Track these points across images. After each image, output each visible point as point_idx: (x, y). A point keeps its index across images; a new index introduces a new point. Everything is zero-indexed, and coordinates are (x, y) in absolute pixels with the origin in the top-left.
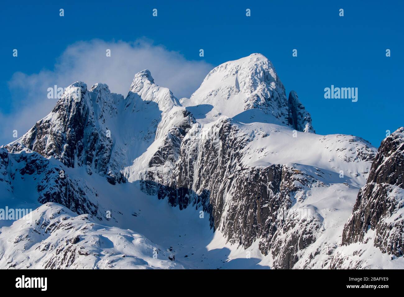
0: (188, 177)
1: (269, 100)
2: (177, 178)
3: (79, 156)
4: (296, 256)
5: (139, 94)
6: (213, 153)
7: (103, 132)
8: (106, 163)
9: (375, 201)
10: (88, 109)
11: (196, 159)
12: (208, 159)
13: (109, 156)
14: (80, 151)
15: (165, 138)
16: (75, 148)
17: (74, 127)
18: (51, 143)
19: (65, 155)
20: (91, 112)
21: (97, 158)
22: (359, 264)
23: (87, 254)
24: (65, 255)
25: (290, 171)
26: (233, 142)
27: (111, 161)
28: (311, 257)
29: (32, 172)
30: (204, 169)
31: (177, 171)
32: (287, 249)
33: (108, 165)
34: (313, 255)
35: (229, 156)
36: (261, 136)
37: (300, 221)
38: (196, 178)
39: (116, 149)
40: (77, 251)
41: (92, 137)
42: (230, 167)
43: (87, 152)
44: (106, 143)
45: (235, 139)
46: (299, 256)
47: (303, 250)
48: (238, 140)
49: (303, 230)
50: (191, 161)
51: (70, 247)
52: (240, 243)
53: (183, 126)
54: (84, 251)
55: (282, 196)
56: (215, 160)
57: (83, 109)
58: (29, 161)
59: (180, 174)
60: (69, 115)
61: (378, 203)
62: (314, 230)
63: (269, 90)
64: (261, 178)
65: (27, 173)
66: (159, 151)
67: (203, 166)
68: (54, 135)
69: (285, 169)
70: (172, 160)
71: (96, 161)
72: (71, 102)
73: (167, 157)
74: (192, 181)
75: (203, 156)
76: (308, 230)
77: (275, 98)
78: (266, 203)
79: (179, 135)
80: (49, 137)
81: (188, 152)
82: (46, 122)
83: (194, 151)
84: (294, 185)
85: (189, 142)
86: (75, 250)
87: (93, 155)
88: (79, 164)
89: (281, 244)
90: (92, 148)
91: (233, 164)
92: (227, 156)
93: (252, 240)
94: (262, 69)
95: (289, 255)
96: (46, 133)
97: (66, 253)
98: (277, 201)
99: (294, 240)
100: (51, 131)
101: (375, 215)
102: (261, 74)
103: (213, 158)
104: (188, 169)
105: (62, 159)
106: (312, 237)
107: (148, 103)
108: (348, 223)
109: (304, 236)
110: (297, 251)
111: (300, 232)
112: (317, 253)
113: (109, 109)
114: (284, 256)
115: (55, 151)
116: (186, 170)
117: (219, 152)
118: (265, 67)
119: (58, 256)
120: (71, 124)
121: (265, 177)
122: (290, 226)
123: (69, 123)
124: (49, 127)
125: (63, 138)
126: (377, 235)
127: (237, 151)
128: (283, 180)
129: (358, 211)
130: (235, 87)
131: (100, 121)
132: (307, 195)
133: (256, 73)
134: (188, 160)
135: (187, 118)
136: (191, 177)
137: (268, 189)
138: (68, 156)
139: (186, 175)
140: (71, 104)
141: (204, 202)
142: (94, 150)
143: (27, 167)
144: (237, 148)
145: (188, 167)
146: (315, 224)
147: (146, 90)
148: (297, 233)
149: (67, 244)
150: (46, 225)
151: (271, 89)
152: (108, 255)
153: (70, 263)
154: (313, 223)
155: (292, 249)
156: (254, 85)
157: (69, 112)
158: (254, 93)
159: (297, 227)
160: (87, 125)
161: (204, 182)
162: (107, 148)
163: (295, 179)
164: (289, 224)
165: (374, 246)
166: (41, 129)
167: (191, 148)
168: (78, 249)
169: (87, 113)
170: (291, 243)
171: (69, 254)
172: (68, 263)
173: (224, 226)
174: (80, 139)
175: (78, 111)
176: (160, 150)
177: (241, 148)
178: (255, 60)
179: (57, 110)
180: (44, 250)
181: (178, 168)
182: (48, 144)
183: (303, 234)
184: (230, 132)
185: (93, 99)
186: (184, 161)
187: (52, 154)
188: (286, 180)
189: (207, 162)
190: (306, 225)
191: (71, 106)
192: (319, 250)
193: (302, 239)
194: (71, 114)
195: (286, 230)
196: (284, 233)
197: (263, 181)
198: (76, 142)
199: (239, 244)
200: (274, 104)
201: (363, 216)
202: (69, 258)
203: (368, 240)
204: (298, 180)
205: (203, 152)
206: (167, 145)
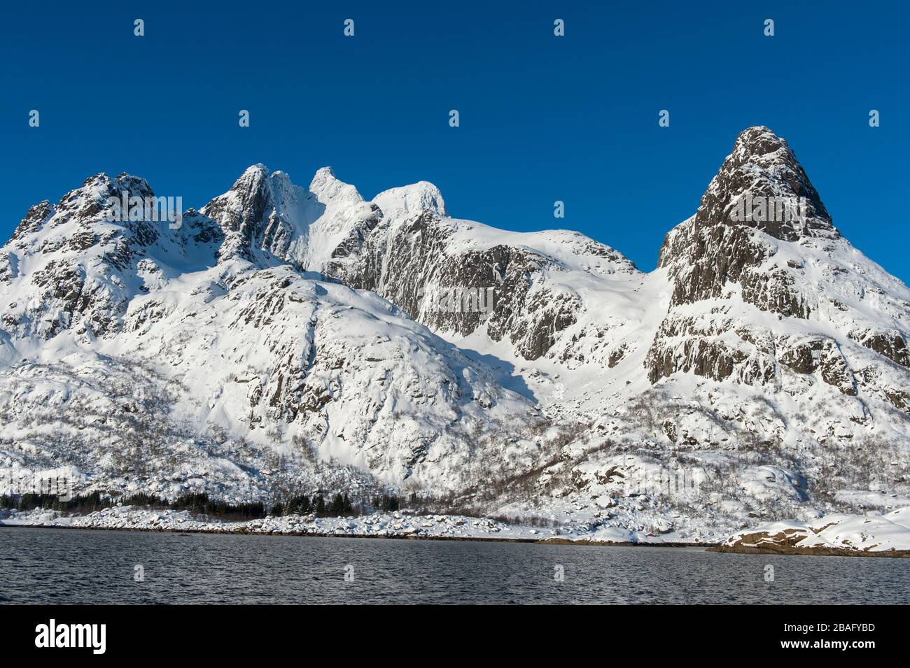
0: (376, 270)
2: (363, 270)
3: (256, 237)
4: (552, 338)
6: (405, 247)
9: (732, 246)
10: (269, 193)
11: (385, 252)
12: (399, 251)
15: (351, 230)
16: (253, 229)
17: (253, 207)
18: (228, 220)
19: (242, 233)
20: (272, 196)
22: (729, 322)
23: (301, 301)
24: (269, 301)
25: (521, 252)
26: (435, 231)
28: (574, 339)
29: (207, 240)
30: (395, 263)
31: (364, 263)
32: (538, 330)
34: (577, 337)
35: (430, 245)
36: (466, 228)
37: (555, 298)
38: (384, 272)
40: (286, 297)
42: (432, 256)
45: (438, 229)
46: (555, 338)
47: (561, 332)
48: (441, 230)
49: (559, 308)
50: (379, 254)
51: (277, 292)
52: (457, 330)
53: (370, 220)
54: (296, 297)
55: (518, 275)
56: (407, 254)
57: (265, 191)
58: (204, 227)
59: (367, 267)
60: (249, 195)
61: (736, 249)
62: (573, 309)
64: (486, 258)
65: (202, 241)
66: (343, 243)
67: (393, 259)
69: (514, 251)
70: (357, 253)
72: (252, 181)
73: (352, 249)
74: (380, 274)
75: (393, 249)
76: (566, 308)
78: (492, 286)
79: (365, 229)
80: (225, 214)
81: (376, 245)
82: (222, 200)
83: (383, 244)
84: (530, 266)
85: (377, 234)
86: (284, 295)
88: (256, 246)
89: (526, 325)
91: (434, 254)
92: (428, 246)
93: (473, 326)
94: (431, 195)
95: (542, 336)
96: (222, 210)
97: (271, 298)
98: (512, 281)
99: (548, 319)
100: (228, 210)
101: (734, 262)
102: (430, 199)
103: (405, 252)
104: (376, 262)
106: (571, 316)
108: (687, 275)
109: (562, 315)
110: (552, 331)
111: (556, 311)
112: (582, 335)
113: (290, 198)
114: (534, 338)
116: (373, 262)
117: (412, 246)
118: (433, 193)
119: (259, 301)
120: (250, 203)
121: (491, 257)
122: (538, 305)
123: (248, 202)
124: (225, 204)
125: (241, 216)
126: (744, 287)
127: (439, 241)
128: (513, 262)
129: (704, 260)
130: (404, 208)
132: (547, 277)
133: (425, 197)
134: (376, 253)
136: (379, 270)
137: (494, 271)
139: (374, 268)
140: (252, 183)
141: (395, 296)
143: (202, 234)
144: (439, 238)
145: (376, 260)
146: (574, 303)
147: (328, 185)
148: (552, 311)
149: (272, 288)
150: (231, 280)
152: (330, 304)
153: (276, 311)
154: (572, 301)
155: (546, 330)
157: (250, 191)
159: (551, 305)
160: (267, 209)
161: (393, 277)
163: (530, 260)
164: (537, 303)
165: (744, 301)
166: (216, 206)
167: (380, 241)
168: (289, 294)
169: (268, 196)
170: (543, 323)
171: (275, 300)
172: (274, 310)
173: (426, 317)
174: (259, 221)
175: (259, 191)
176: (345, 241)
177: (445, 238)
178: (424, 186)
180: (235, 299)
181: (364, 260)
182: (223, 221)
183: (560, 313)
184: (431, 221)
185: (275, 185)
186: (372, 253)
188: (516, 262)
189: (398, 255)
190: (564, 303)
191: (251, 185)
192: (584, 332)
193: (559, 318)
194: (252, 194)
195: (532, 309)
196: (529, 313)
197: (488, 261)
198: (255, 223)
199: (454, 331)
201: (714, 265)
202: (274, 304)
203: (730, 294)
204: (534, 260)
205: (393, 246)
206: (353, 237)
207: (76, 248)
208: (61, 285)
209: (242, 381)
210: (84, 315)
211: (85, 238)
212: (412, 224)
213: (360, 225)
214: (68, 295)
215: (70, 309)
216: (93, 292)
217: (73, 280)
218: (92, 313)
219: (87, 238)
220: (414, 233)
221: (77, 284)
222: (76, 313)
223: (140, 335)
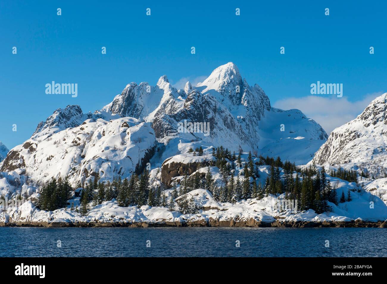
1: (229, 83)
3: (128, 113)
5: (159, 86)
7: (139, 103)
8: (138, 116)
13: (141, 113)
14: (129, 111)
16: (127, 110)
17: (127, 102)
18: (118, 108)
19: (122, 113)
20: (136, 95)
21: (135, 114)
27: (141, 115)
33: (139, 116)
39: (144, 110)
41: (134, 105)
43: (131, 112)
44: (139, 108)
57: (132, 94)
63: (230, 79)
68: (119, 105)
71: (135, 115)
72: (127, 91)
77: (232, 83)
80: (117, 106)
82: (118, 100)
87: (134, 113)
90: (134, 110)
94: (230, 69)
96: (117, 104)
102: (229, 72)
105: (120, 115)
107: (162, 90)
115: (118, 112)
118: (232, 68)
123: (125, 100)
124: (118, 102)
125: (122, 106)
130: (218, 77)
131: (139, 99)
133: (227, 71)
138: (123, 113)
142: (134, 111)
151: (231, 79)
156: (225, 77)
158: (224, 80)
160: (133, 101)
162: (140, 109)
166: (115, 102)
169: (134, 95)
174: (129, 106)
175: (129, 95)
178: (229, 65)
182: (116, 109)
185: (139, 89)
187: (117, 113)
191: (126, 93)
198: (127, 107)
200: (232, 85)
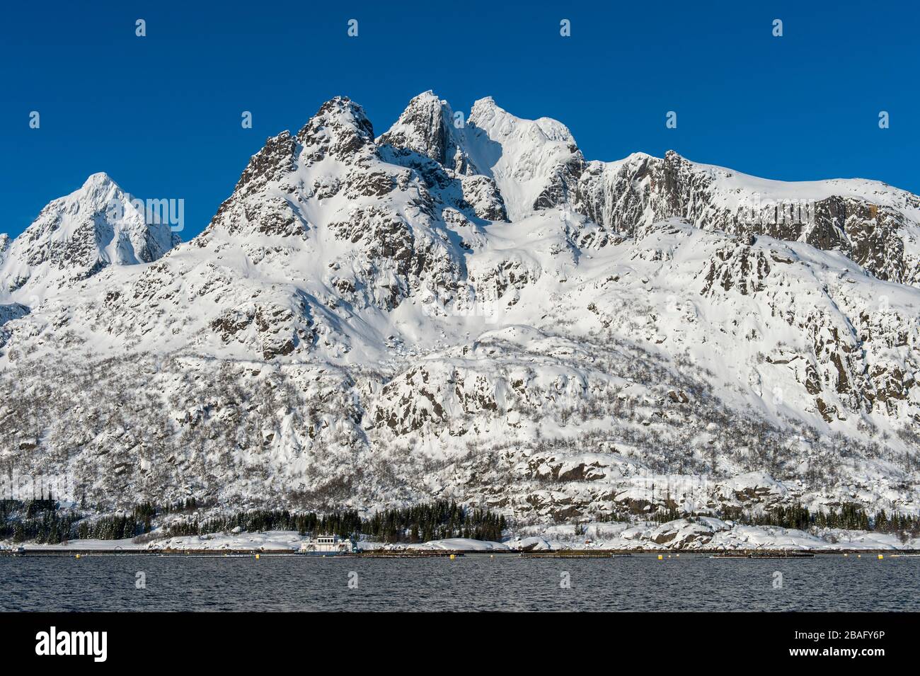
6: (633, 197)
11: (603, 204)
15: (552, 176)
25: (867, 205)
26: (690, 179)
30: (623, 217)
35: (688, 195)
40: (767, 256)
42: (694, 208)
45: (693, 175)
48: (697, 176)
50: (598, 207)
51: (747, 250)
53: (571, 164)
56: (637, 206)
60: (430, 129)
64: (821, 211)
66: (545, 191)
67: (618, 212)
69: (853, 203)
73: (557, 199)
75: (614, 200)
79: (567, 174)
81: (593, 195)
83: (600, 193)
85: (590, 182)
86: (761, 254)
91: (697, 206)
97: (744, 257)
103: (635, 203)
104: (595, 216)
117: (642, 196)
119: (729, 262)
121: (827, 210)
127: (700, 191)
134: (593, 204)
135: (575, 154)
137: (835, 227)
140: (432, 115)
144: (698, 187)
145: (595, 213)
147: (499, 119)
157: (431, 125)
167: (595, 190)
168: (768, 253)
171: (753, 261)
172: (759, 273)
176: (547, 189)
177: (705, 186)
179: (410, 121)
184: (680, 167)
186: (588, 204)
197: (825, 216)
202: (755, 265)
204: (892, 215)
205: (614, 196)
206: (556, 184)
207: (371, 193)
208: (387, 240)
209: (779, 362)
210: (422, 279)
211: (381, 180)
212: (636, 169)
213: (561, 169)
214: (398, 253)
215: (404, 271)
216: (428, 249)
217: (402, 234)
218: (434, 277)
219: (383, 180)
220: (640, 180)
221: (407, 239)
222: (412, 277)
223: (510, 304)
